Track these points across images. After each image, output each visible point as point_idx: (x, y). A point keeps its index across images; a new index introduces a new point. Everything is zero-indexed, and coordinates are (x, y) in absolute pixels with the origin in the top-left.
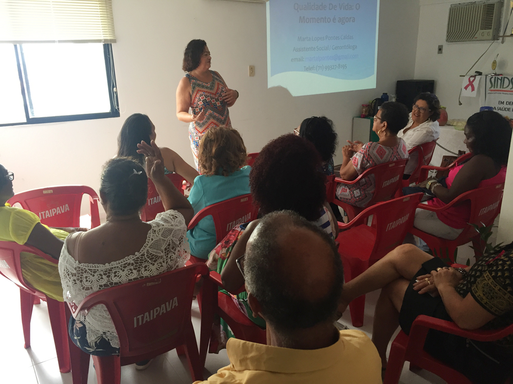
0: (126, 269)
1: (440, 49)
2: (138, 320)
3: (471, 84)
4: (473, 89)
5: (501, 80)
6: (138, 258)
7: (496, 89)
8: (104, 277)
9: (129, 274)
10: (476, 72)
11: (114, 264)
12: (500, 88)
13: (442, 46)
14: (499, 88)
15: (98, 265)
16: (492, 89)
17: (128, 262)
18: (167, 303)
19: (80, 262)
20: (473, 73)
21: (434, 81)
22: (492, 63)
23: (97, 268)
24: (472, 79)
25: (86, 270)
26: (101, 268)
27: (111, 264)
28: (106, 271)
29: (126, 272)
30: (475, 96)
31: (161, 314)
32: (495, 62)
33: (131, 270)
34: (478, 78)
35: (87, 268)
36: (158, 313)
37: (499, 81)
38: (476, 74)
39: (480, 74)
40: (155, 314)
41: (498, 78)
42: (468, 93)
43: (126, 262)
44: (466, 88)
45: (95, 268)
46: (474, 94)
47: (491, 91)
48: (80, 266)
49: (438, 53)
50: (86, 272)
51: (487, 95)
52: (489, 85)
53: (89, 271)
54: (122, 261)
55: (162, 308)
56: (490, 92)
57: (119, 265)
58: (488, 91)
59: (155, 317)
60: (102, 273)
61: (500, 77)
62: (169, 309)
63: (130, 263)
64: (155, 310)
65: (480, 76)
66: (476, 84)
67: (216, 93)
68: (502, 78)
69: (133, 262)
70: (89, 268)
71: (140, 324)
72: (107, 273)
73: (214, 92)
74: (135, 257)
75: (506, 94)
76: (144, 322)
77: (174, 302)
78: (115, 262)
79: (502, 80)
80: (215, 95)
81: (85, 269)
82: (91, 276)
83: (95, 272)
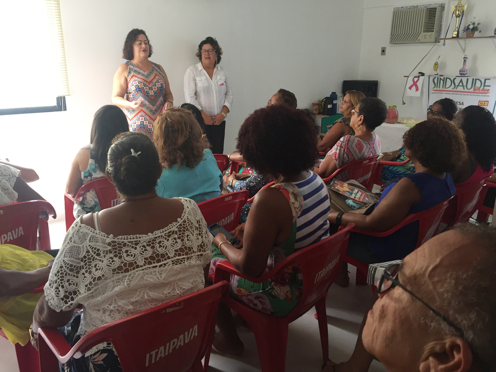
0: (170, 239)
1: (383, 51)
2: (151, 356)
3: (415, 84)
4: (417, 89)
5: (443, 81)
6: (180, 225)
7: (438, 89)
8: (148, 248)
9: (174, 244)
10: (419, 73)
11: (158, 233)
12: (443, 88)
13: (385, 48)
14: (441, 89)
15: (141, 236)
16: (435, 89)
17: (172, 229)
18: (186, 333)
19: (115, 236)
20: (416, 73)
21: (377, 81)
22: (434, 64)
23: (138, 239)
24: (416, 79)
25: (126, 244)
26: (145, 238)
27: (154, 233)
28: (149, 242)
29: (170, 241)
30: (419, 96)
31: (177, 347)
32: (436, 64)
33: (175, 239)
34: (421, 78)
35: (126, 241)
36: (175, 346)
37: (442, 81)
38: (418, 75)
39: (423, 74)
40: (171, 348)
41: (441, 79)
42: (413, 93)
43: (170, 230)
44: (410, 88)
45: (136, 240)
46: (418, 94)
47: (435, 90)
48: (116, 240)
49: (381, 55)
50: (125, 245)
51: (431, 95)
52: (432, 85)
53: (130, 244)
54: (166, 230)
55: (180, 339)
56: (433, 91)
57: (163, 234)
58: (431, 91)
59: (171, 351)
60: (145, 244)
61: (442, 78)
62: (187, 341)
63: (174, 231)
64: (172, 342)
65: (423, 77)
66: (419, 84)
67: (151, 81)
68: (444, 78)
69: (176, 229)
70: (129, 240)
71: (153, 361)
72: (151, 243)
73: (149, 80)
74: (178, 224)
75: (448, 94)
76: (158, 359)
77: (193, 332)
78: (159, 231)
79: (445, 80)
80: (149, 83)
81: (122, 242)
82: (133, 250)
83: (137, 244)
